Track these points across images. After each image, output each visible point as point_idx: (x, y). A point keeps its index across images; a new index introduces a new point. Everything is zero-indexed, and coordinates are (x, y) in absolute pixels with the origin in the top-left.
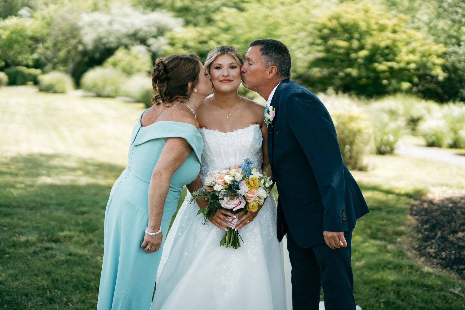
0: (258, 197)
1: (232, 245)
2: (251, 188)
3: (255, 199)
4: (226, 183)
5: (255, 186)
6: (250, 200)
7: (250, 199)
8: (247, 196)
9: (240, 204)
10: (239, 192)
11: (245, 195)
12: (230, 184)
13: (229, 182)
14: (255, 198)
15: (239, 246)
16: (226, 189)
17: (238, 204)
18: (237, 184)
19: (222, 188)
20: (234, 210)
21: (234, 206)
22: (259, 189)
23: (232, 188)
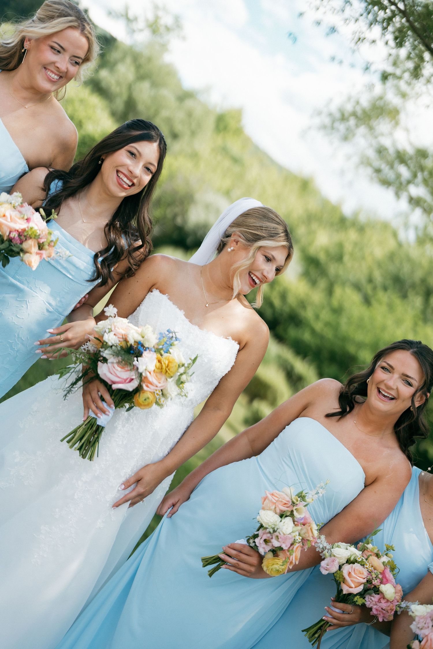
0: (162, 390)
1: (80, 449)
2: (159, 371)
3: (156, 390)
4: (126, 341)
5: (167, 370)
6: (147, 386)
7: (149, 385)
8: (146, 378)
9: (129, 381)
10: (138, 363)
11: (144, 374)
12: (131, 345)
13: (131, 341)
14: (156, 388)
15: (91, 458)
16: (121, 347)
17: (125, 380)
18: (142, 349)
19: (117, 342)
20: (115, 387)
21: (117, 380)
22: (169, 380)
23: (132, 352)
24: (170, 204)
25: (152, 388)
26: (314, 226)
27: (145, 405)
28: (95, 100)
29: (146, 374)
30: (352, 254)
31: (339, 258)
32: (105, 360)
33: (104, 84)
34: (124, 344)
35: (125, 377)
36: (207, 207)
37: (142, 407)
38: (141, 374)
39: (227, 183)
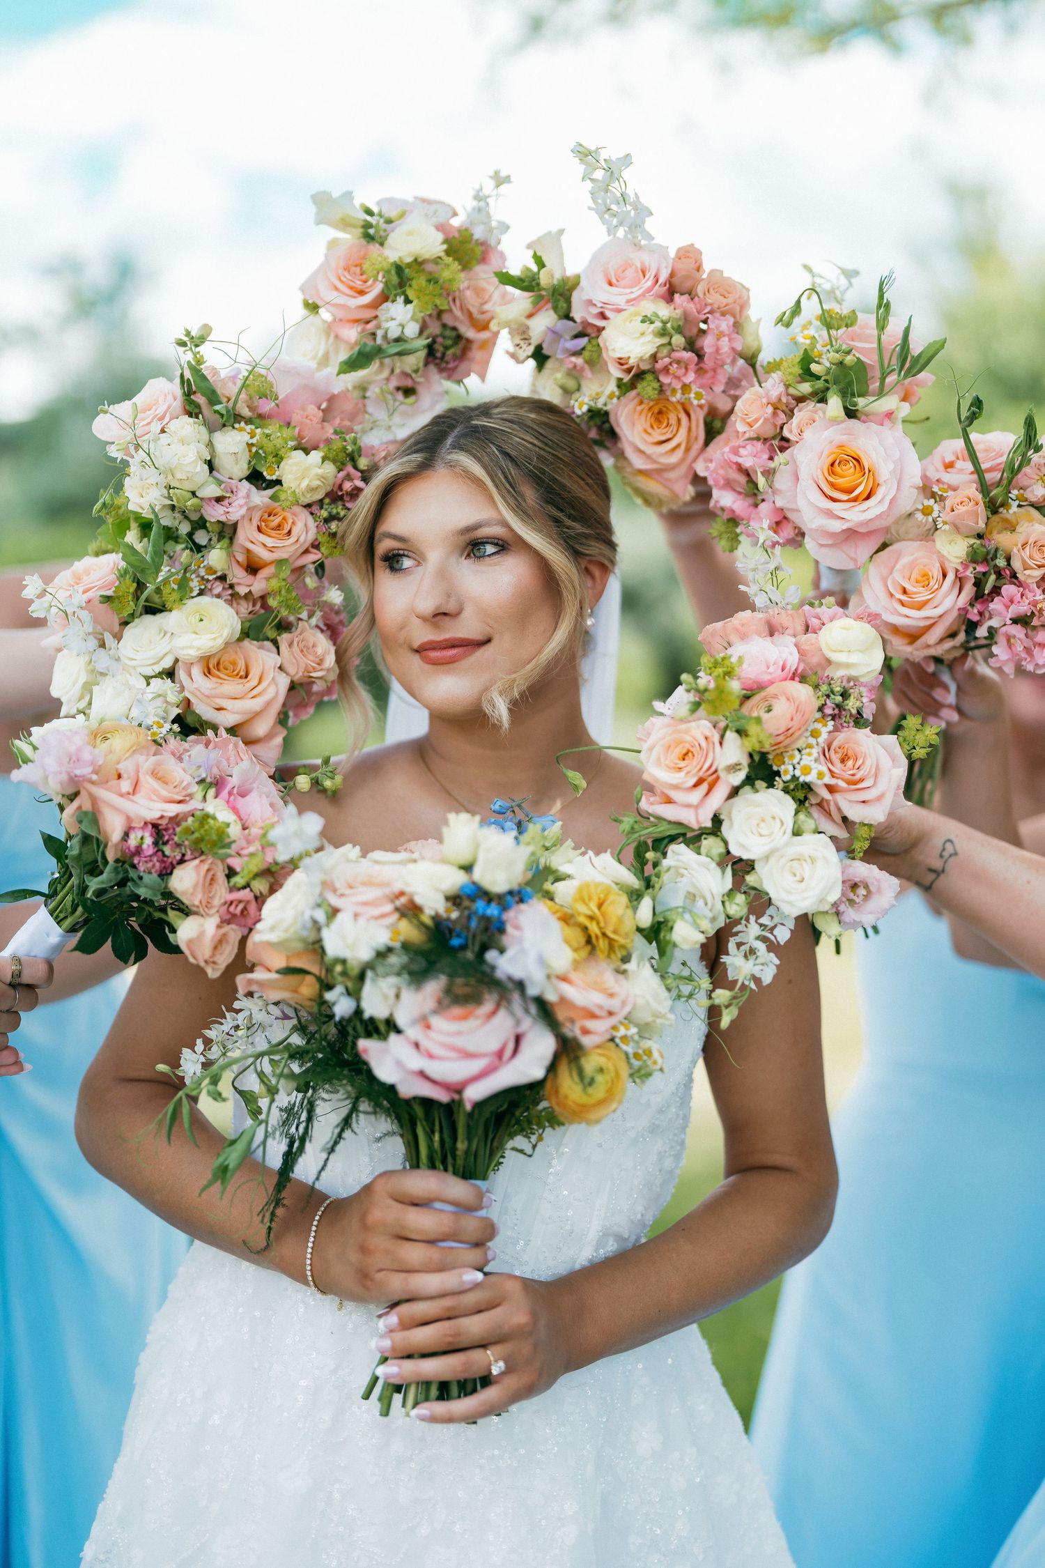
0: (631, 1016)
2: (584, 954)
3: (614, 1028)
4: (410, 910)
5: (613, 934)
6: (585, 1029)
7: (588, 1020)
8: (563, 1000)
9: (516, 1051)
10: (505, 964)
11: (553, 994)
12: (439, 918)
13: (433, 904)
14: (613, 1021)
17: (500, 1054)
18: (493, 910)
19: (382, 937)
20: (474, 1093)
21: (475, 1066)
22: (631, 967)
23: (456, 942)
25: (600, 1027)
27: (601, 1103)
29: (556, 990)
32: (384, 1028)
34: (409, 931)
35: (494, 1046)
37: (593, 1116)
38: (541, 1003)
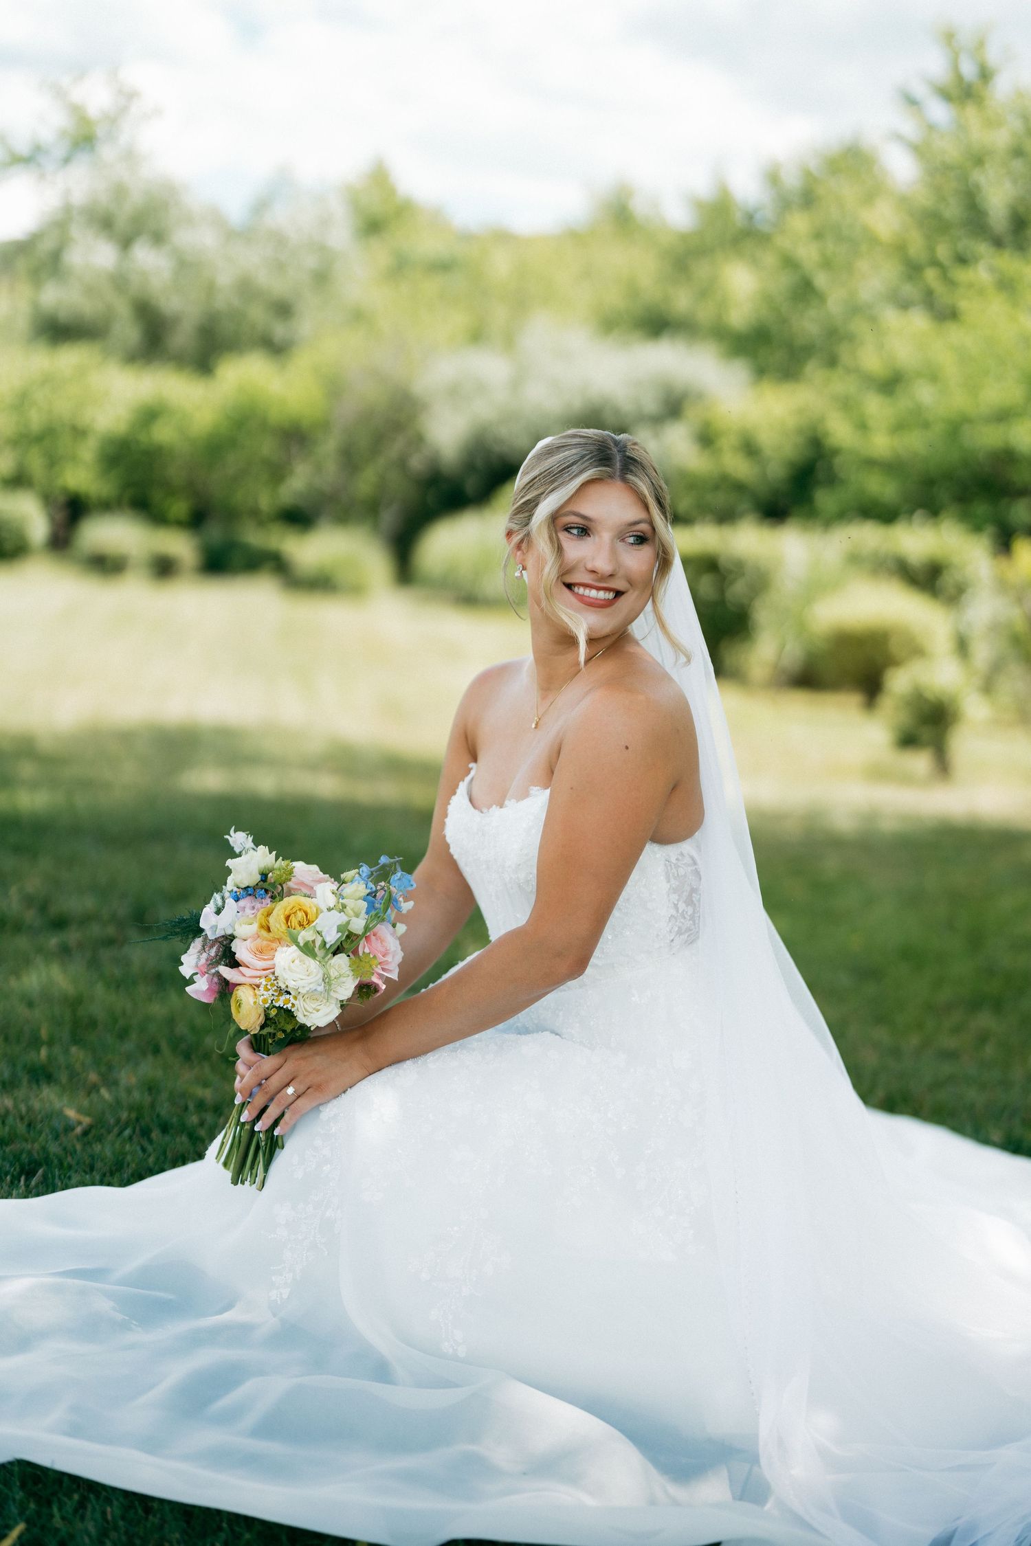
24: (379, 440)
26: (702, 270)
28: (70, 358)
30: (827, 264)
31: (805, 291)
33: (63, 316)
36: (455, 392)
39: (459, 319)
